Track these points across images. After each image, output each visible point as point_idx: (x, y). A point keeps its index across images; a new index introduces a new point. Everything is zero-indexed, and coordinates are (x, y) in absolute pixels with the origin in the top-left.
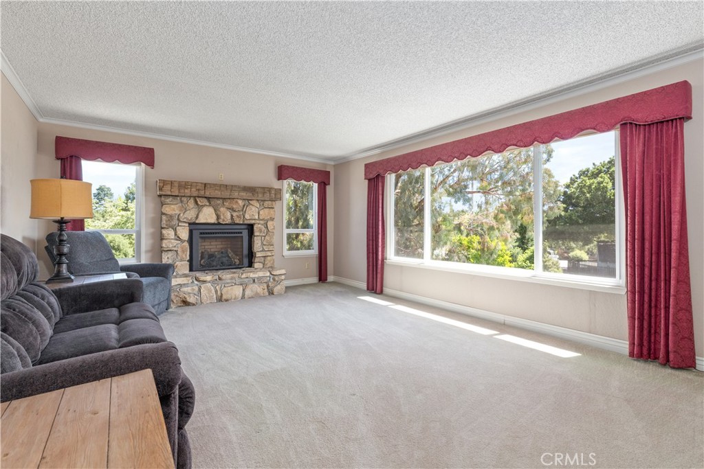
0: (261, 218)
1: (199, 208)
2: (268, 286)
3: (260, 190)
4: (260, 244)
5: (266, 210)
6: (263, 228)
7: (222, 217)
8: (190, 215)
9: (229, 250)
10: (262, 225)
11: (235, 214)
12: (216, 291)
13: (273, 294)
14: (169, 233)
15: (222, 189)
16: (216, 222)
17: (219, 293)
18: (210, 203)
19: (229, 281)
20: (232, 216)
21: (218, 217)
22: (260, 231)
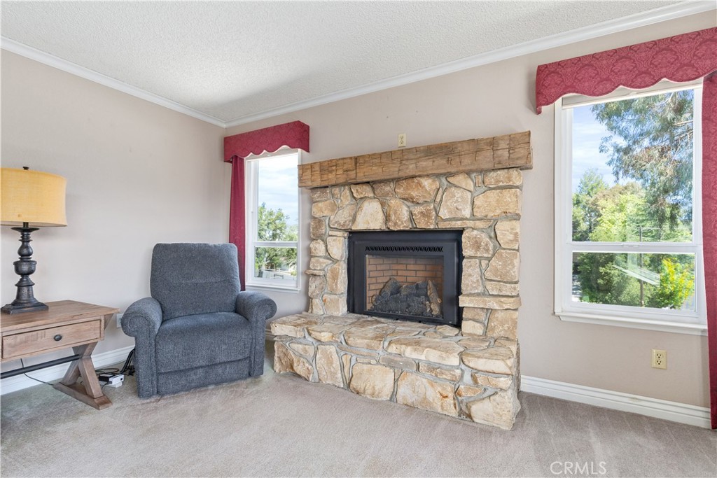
0: (478, 215)
1: (358, 202)
2: (457, 392)
3: (466, 146)
4: (476, 277)
5: (493, 195)
6: (485, 239)
7: (393, 217)
8: (342, 217)
9: (430, 283)
10: (482, 230)
11: (417, 210)
12: (342, 368)
13: (469, 416)
14: (319, 247)
15: (384, 160)
16: (384, 228)
17: (346, 370)
18: (374, 193)
19: (365, 351)
20: (411, 214)
21: (387, 218)
22: (477, 245)
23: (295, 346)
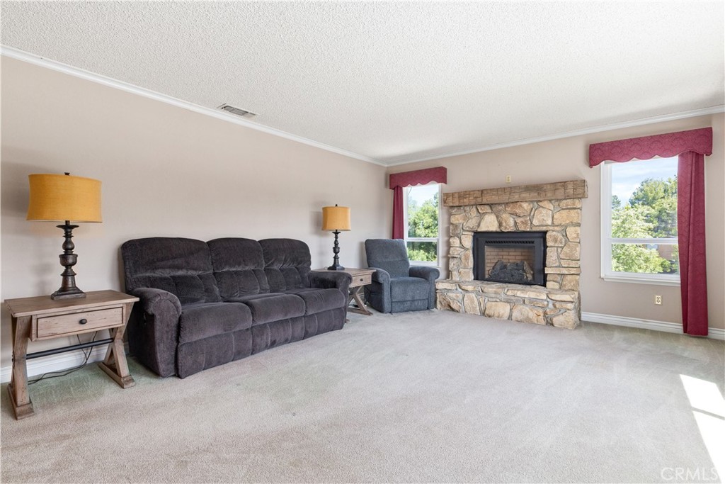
0: (556, 223)
1: (481, 215)
2: (545, 313)
3: (549, 187)
4: (555, 257)
5: (564, 213)
6: (560, 236)
7: (504, 224)
8: (472, 224)
9: (525, 262)
10: (558, 232)
11: (519, 220)
12: (480, 304)
13: (552, 324)
14: (455, 241)
15: (500, 193)
16: (498, 230)
17: (482, 306)
18: (492, 210)
19: (493, 295)
20: (516, 222)
21: (500, 225)
22: (555, 240)
23: (450, 294)
